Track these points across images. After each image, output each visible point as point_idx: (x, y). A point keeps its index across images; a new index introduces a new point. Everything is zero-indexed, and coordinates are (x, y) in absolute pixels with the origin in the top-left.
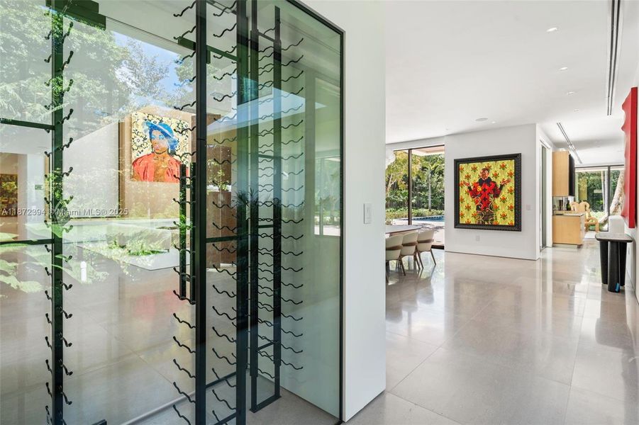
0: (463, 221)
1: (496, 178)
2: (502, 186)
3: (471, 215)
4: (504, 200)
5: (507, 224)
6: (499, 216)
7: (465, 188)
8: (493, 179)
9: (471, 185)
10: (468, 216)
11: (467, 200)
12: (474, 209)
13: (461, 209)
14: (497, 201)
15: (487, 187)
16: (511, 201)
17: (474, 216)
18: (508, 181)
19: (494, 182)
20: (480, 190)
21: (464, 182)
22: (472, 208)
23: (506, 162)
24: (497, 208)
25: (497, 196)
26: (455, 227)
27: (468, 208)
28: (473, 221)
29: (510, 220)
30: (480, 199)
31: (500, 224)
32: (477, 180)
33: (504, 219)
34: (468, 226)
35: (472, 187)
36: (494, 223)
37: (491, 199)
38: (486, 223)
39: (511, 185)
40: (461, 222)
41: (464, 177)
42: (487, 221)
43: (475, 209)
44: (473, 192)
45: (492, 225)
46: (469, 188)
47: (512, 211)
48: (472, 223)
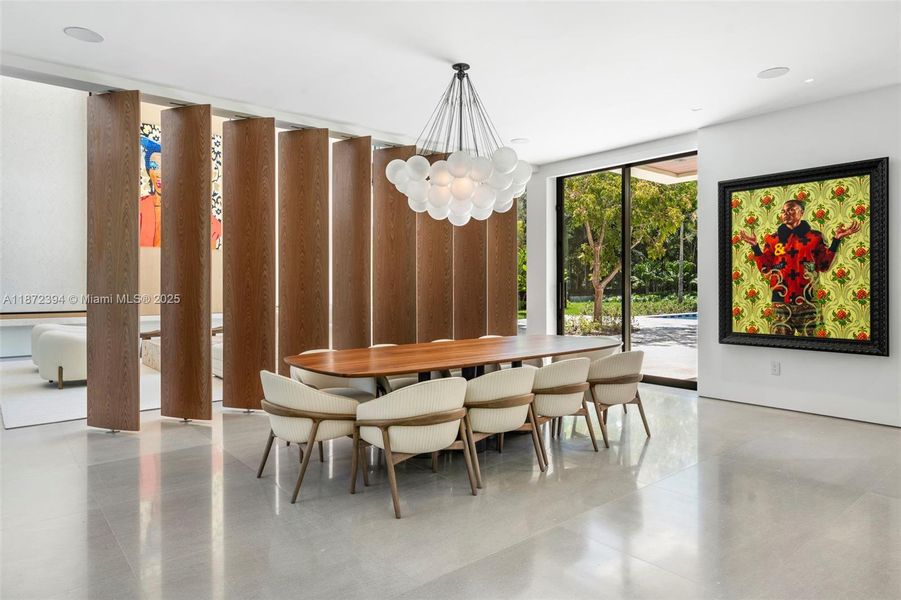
0: (740, 326)
1: (822, 222)
2: (837, 242)
3: (759, 314)
4: (842, 277)
5: (850, 337)
6: (829, 316)
7: (746, 249)
8: (815, 226)
9: (759, 240)
10: (753, 316)
11: (751, 278)
12: (766, 299)
13: (736, 299)
14: (825, 280)
15: (798, 246)
16: (861, 280)
17: (767, 315)
18: (854, 229)
19: (818, 234)
20: (782, 252)
21: (743, 234)
22: (761, 294)
23: (847, 182)
24: (824, 296)
25: (824, 266)
26: (721, 342)
27: (753, 296)
28: (764, 328)
29: (859, 325)
30: (780, 276)
31: (833, 336)
32: (774, 230)
33: (843, 324)
34: (752, 339)
35: (762, 247)
36: (817, 333)
37: (809, 275)
38: (796, 333)
39: (862, 238)
40: (735, 330)
41: (743, 222)
42: (800, 328)
43: (769, 300)
44: (764, 259)
45: (811, 339)
46: (756, 248)
47: (863, 303)
48: (761, 332)
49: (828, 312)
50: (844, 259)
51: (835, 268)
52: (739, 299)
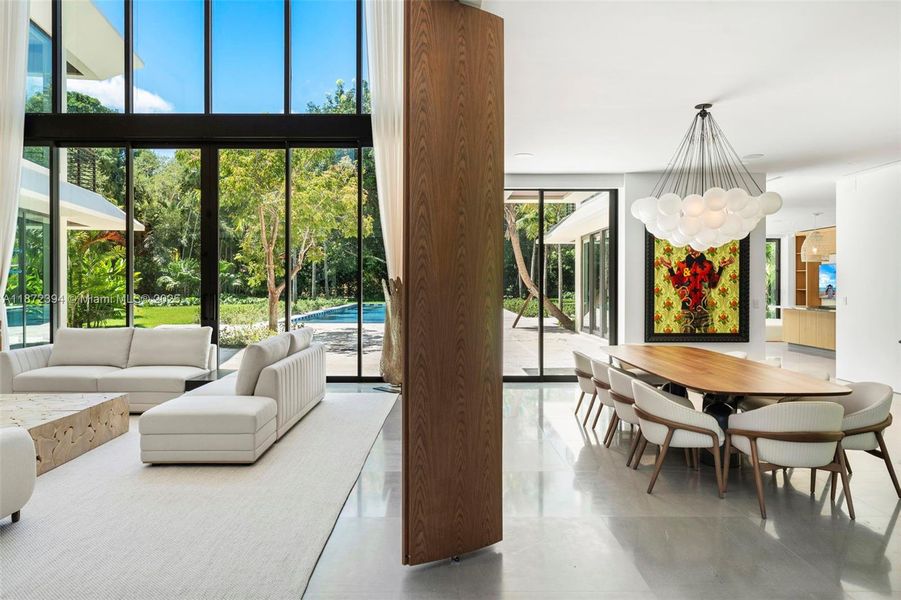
0: (659, 329)
1: (713, 255)
2: (721, 269)
3: (673, 319)
4: (724, 292)
5: (728, 332)
6: (716, 319)
7: (664, 270)
8: (708, 257)
9: (673, 265)
10: (669, 320)
11: (667, 292)
12: (677, 308)
13: (657, 308)
15: (699, 270)
16: (734, 295)
17: (678, 319)
18: (731, 261)
19: (710, 263)
20: (689, 274)
21: (662, 259)
22: (674, 305)
24: (714, 305)
25: (713, 285)
26: (646, 341)
27: (669, 306)
28: (676, 329)
29: (733, 324)
30: (687, 290)
31: (719, 331)
32: (683, 259)
33: (724, 323)
34: (668, 337)
35: (675, 270)
36: (710, 331)
37: (705, 291)
38: (697, 331)
39: (734, 268)
40: (655, 331)
41: (662, 251)
42: (699, 327)
43: (680, 308)
44: (676, 279)
46: (671, 270)
47: (735, 309)
48: (675, 331)
49: (716, 316)
50: (725, 281)
51: (720, 286)
52: (659, 308)
